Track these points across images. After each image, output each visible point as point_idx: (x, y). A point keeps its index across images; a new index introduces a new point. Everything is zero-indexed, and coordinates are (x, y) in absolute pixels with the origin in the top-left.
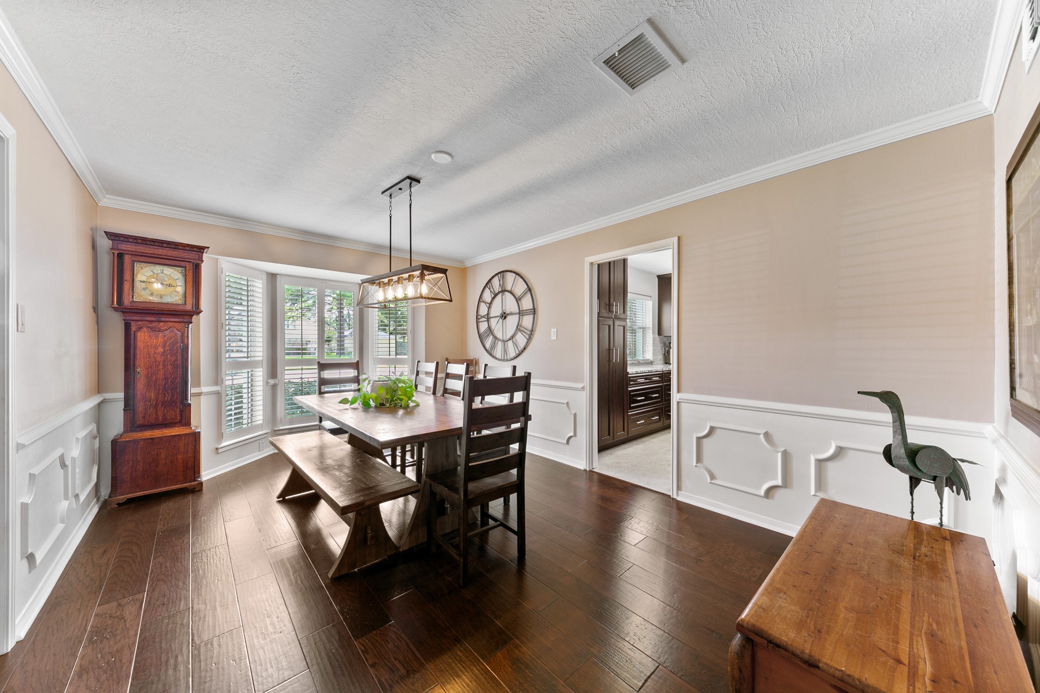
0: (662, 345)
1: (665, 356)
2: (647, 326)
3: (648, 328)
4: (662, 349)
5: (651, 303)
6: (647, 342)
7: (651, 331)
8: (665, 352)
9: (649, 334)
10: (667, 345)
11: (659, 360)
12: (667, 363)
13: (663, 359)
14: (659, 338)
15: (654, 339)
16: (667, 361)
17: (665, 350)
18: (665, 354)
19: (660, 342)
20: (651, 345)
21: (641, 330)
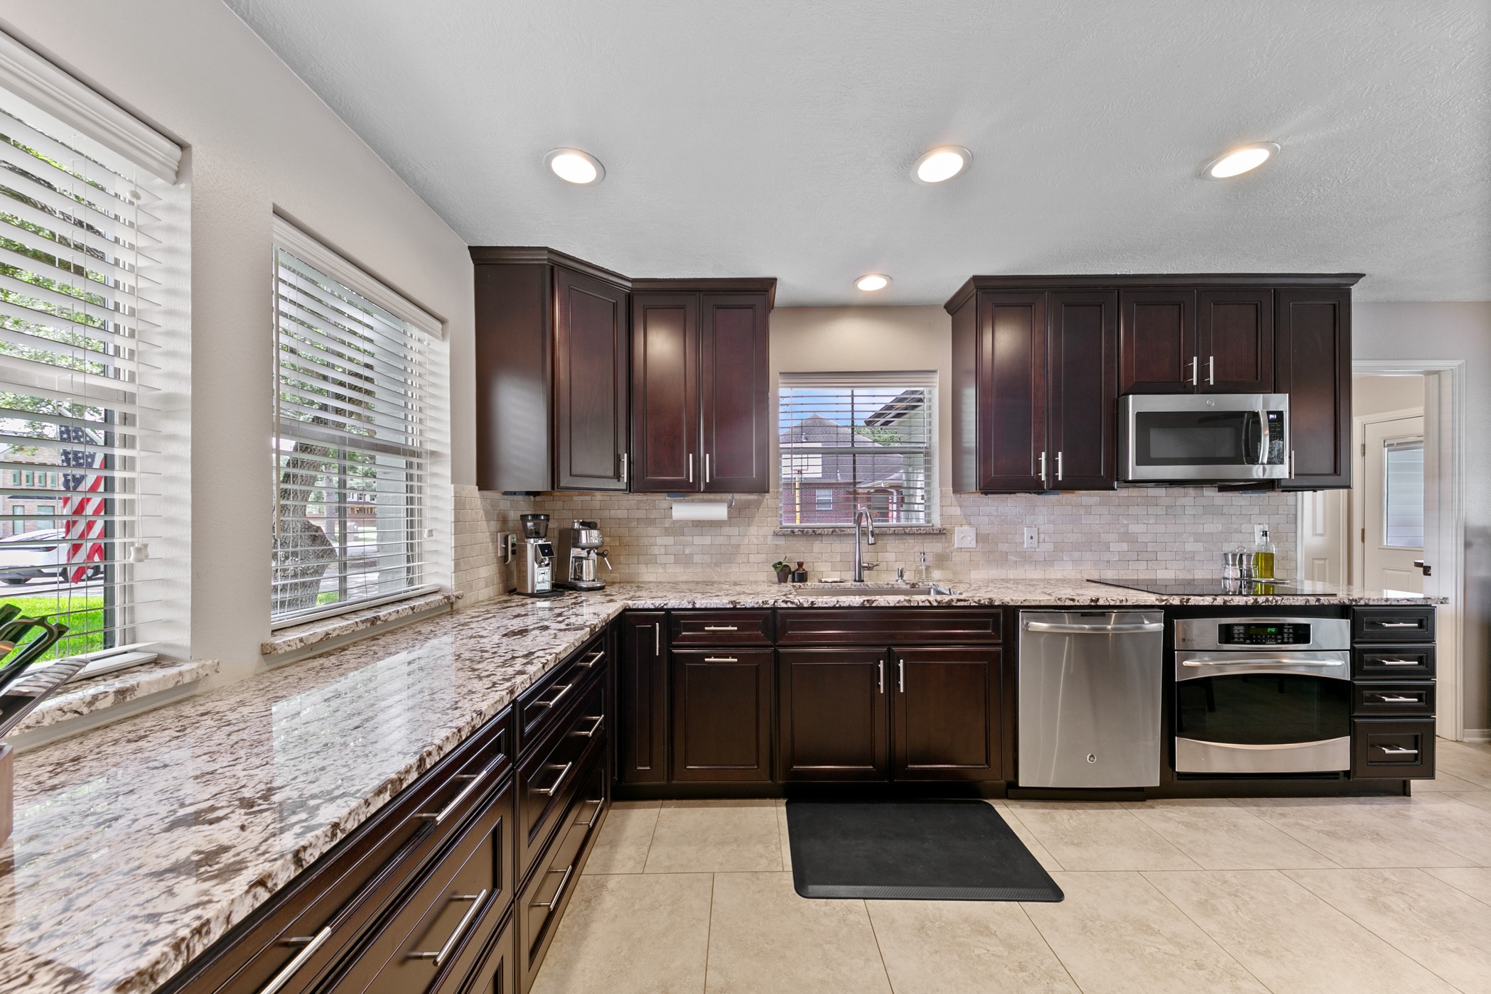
0: (494, 525)
1: (507, 566)
2: (429, 447)
3: (433, 454)
4: (494, 541)
5: (444, 348)
6: (427, 513)
7: (445, 470)
8: (506, 549)
9: (436, 481)
10: (511, 524)
11: (482, 584)
12: (511, 591)
13: (496, 579)
14: (483, 499)
15: (459, 504)
16: (515, 582)
17: (506, 542)
18: (505, 558)
19: (487, 513)
20: (449, 528)
21: (401, 461)
